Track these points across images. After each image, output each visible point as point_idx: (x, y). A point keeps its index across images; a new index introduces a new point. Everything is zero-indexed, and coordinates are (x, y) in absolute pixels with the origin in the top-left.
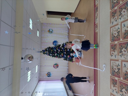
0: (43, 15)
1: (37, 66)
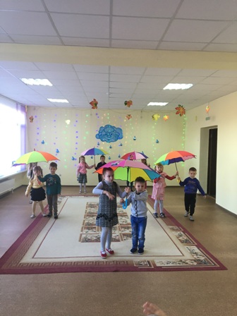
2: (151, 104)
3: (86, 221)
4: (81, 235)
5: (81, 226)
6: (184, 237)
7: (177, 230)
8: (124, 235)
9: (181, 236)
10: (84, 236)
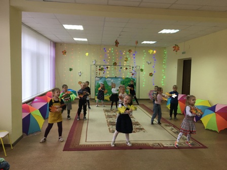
0: (184, 53)
1: (86, 40)
3: (108, 121)
4: (109, 129)
5: (107, 123)
6: (175, 130)
7: (169, 126)
8: (137, 129)
9: (173, 129)
10: (111, 129)
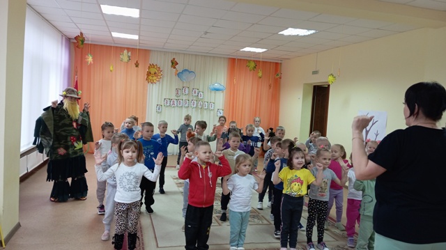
0: (315, 73)
2: (247, 49)
